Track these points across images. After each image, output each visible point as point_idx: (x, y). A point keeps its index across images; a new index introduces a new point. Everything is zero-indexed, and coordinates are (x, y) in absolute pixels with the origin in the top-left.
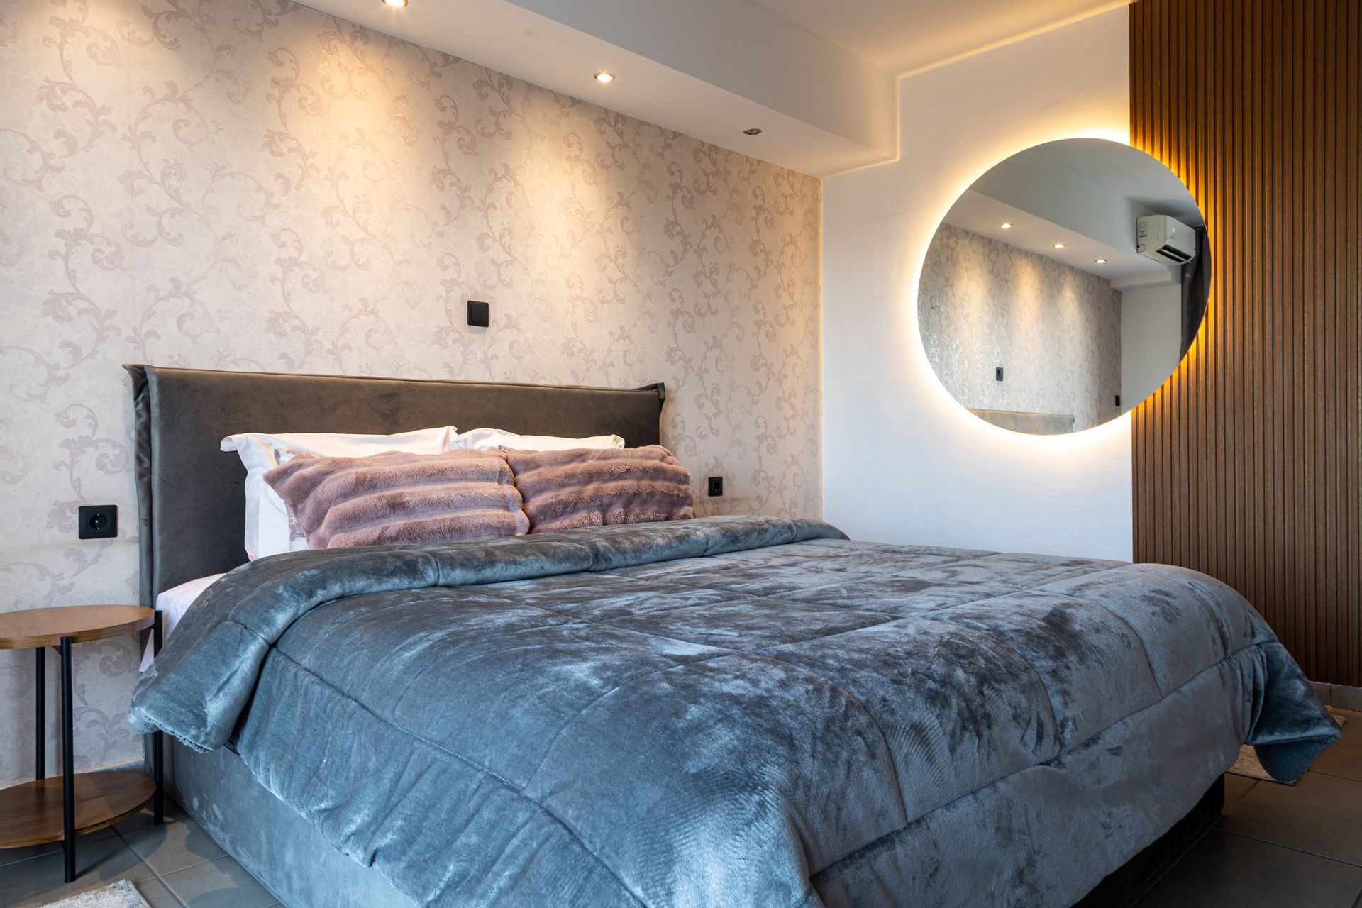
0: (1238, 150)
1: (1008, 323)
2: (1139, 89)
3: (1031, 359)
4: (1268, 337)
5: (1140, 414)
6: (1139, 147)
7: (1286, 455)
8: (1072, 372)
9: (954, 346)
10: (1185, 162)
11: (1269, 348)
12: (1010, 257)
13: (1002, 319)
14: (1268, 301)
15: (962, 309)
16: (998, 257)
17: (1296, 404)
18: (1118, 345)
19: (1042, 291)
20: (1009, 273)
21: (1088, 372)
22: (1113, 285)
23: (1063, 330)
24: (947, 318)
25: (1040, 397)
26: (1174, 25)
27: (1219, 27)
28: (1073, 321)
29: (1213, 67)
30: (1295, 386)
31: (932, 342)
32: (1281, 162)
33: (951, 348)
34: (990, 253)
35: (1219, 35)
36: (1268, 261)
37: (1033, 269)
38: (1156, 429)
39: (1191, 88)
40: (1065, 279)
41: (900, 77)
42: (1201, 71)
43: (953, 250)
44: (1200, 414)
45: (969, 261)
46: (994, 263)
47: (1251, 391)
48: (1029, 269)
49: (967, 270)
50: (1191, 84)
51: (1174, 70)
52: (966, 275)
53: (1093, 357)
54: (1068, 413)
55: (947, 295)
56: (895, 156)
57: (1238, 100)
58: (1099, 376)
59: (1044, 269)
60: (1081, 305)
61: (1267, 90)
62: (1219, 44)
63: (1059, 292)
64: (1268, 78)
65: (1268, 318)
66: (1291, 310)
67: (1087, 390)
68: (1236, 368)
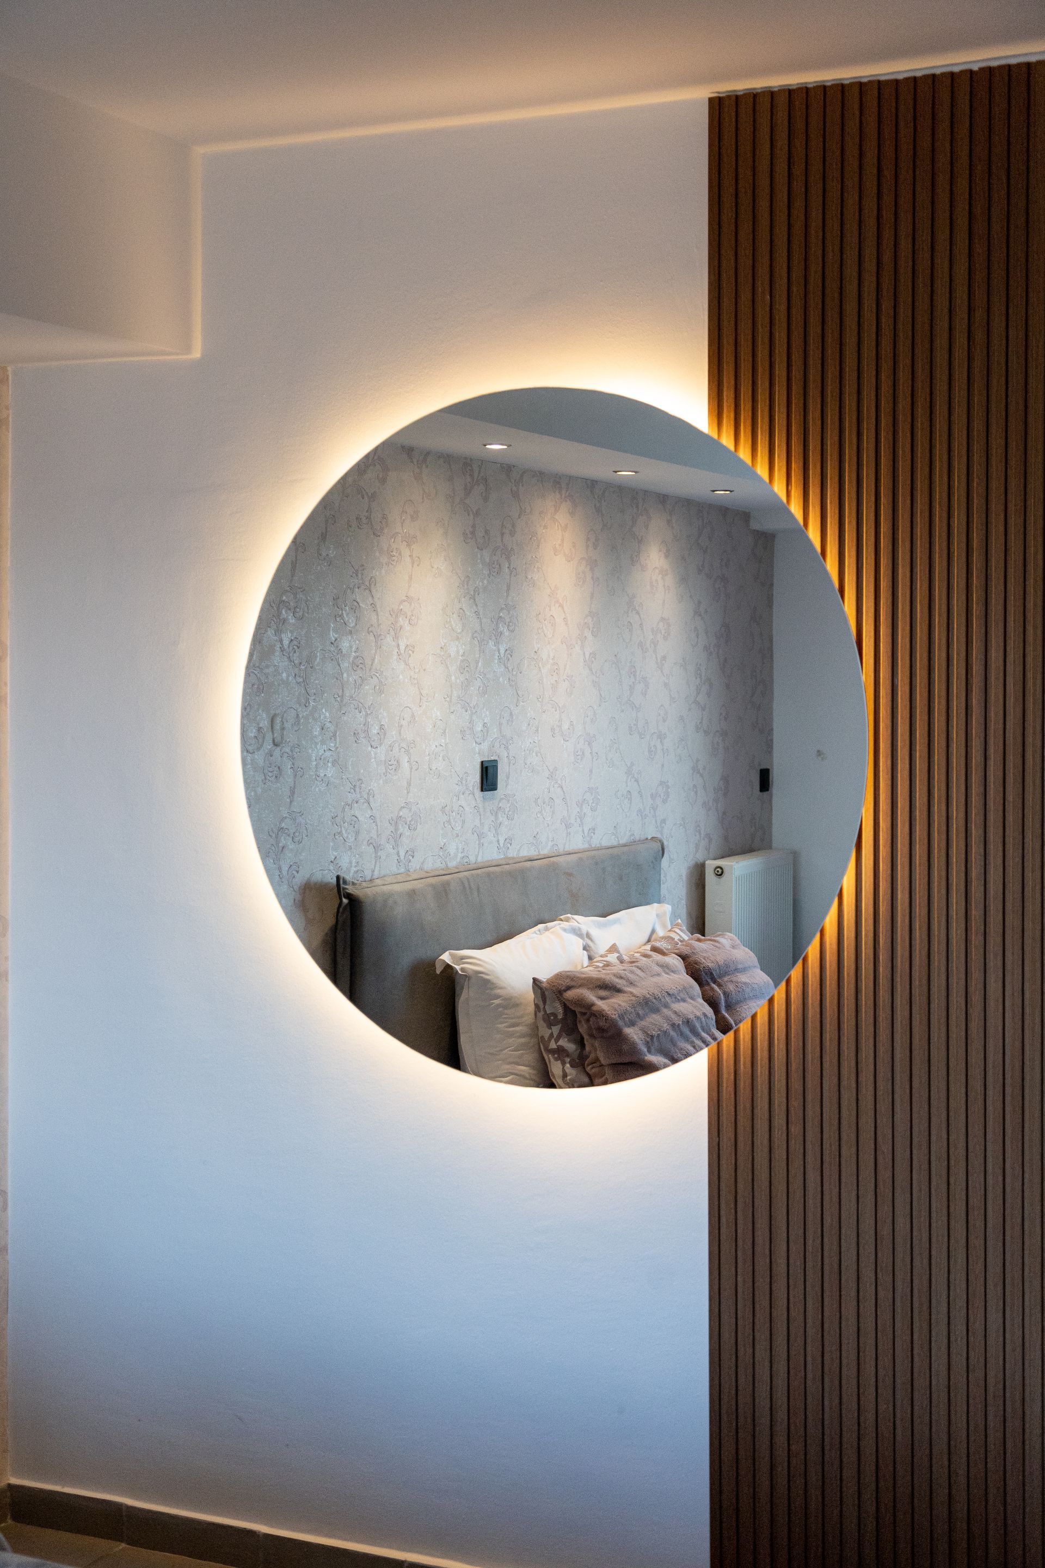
0: (921, 485)
1: (510, 652)
2: (727, 303)
3: (565, 726)
4: (976, 913)
5: (725, 1056)
6: (727, 441)
7: (1008, 1180)
8: (661, 737)
9: (375, 730)
10: (818, 491)
11: (976, 940)
12: (515, 495)
13: (497, 643)
14: (976, 833)
15: (396, 638)
16: (486, 499)
17: (1027, 1069)
18: (767, 654)
19: (592, 564)
20: (512, 533)
21: (697, 729)
22: (755, 525)
23: (641, 645)
24: (358, 664)
25: (586, 809)
26: (798, 170)
27: (888, 199)
28: (663, 619)
29: (874, 285)
30: (1026, 1031)
31: (317, 731)
32: (1002, 528)
33: (368, 737)
34: (468, 491)
35: (888, 215)
36: (976, 744)
37: (572, 514)
38: (758, 1094)
39: (832, 325)
40: (647, 527)
41: (200, 151)
42: (851, 288)
43: (373, 497)
44: (845, 1072)
45: (413, 518)
46: (477, 514)
47: (944, 1029)
48: (563, 516)
49: (410, 541)
50: (832, 315)
51: (797, 273)
52: (406, 552)
53: (709, 695)
54: (651, 832)
55: (355, 608)
56: (188, 349)
57: (922, 374)
58: (724, 734)
59: (598, 510)
60: (683, 580)
61: (978, 364)
62: (888, 234)
63: (634, 559)
64: (980, 336)
65: (975, 872)
66: (1018, 860)
67: (695, 769)
68: (916, 975)
